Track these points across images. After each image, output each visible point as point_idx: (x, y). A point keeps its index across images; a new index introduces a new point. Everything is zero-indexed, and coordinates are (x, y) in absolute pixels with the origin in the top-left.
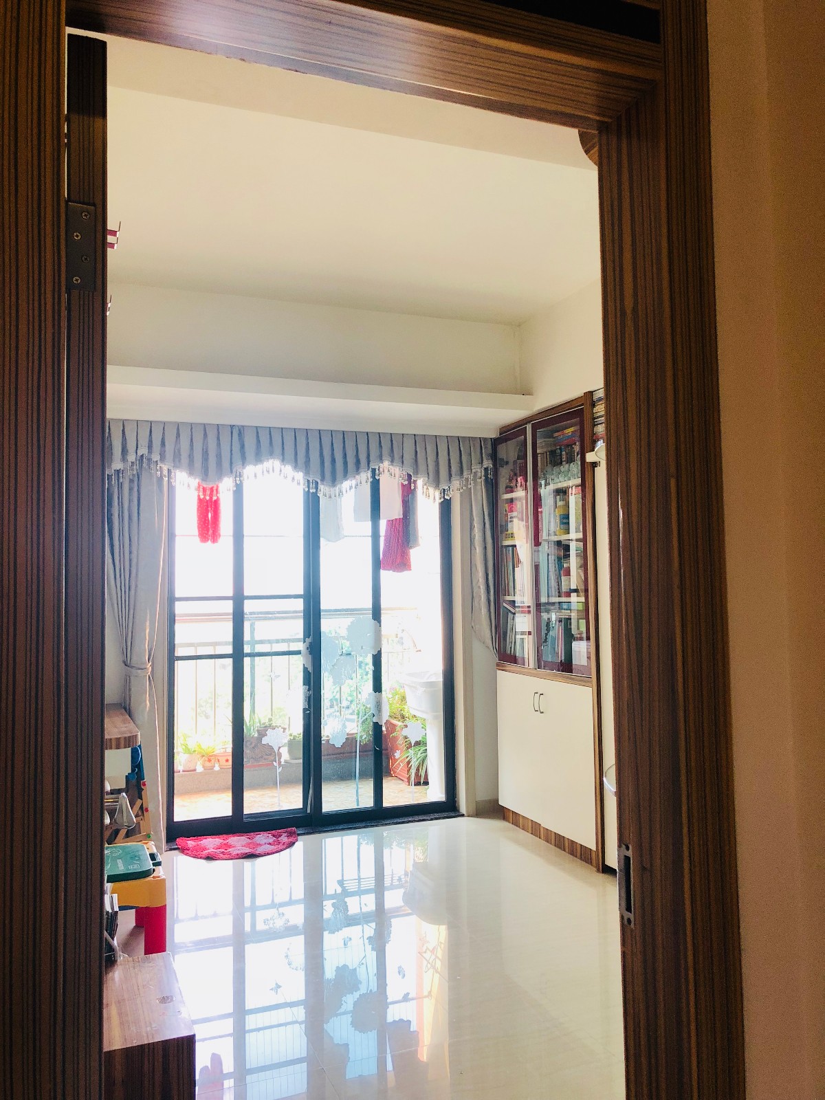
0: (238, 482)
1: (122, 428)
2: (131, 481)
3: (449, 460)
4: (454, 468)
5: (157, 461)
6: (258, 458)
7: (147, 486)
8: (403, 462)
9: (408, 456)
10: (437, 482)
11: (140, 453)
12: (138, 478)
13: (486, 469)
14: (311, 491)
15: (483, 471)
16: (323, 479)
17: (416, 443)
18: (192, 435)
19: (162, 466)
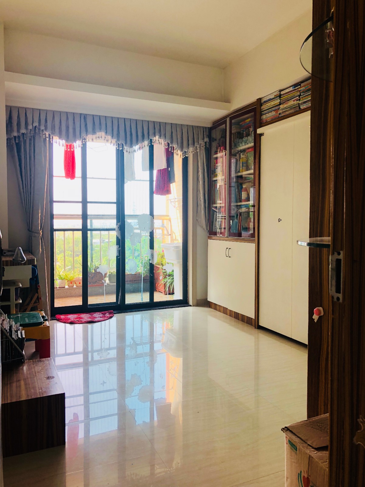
0: (84, 143)
1: (25, 112)
2: (30, 140)
3: (188, 137)
4: (191, 142)
5: (43, 130)
6: (94, 132)
7: (39, 143)
8: (165, 137)
9: (168, 135)
10: (182, 148)
11: (34, 125)
12: (34, 138)
13: (206, 143)
14: (120, 149)
15: (204, 143)
16: (126, 144)
17: (172, 127)
18: (60, 118)
19: (46, 133)
